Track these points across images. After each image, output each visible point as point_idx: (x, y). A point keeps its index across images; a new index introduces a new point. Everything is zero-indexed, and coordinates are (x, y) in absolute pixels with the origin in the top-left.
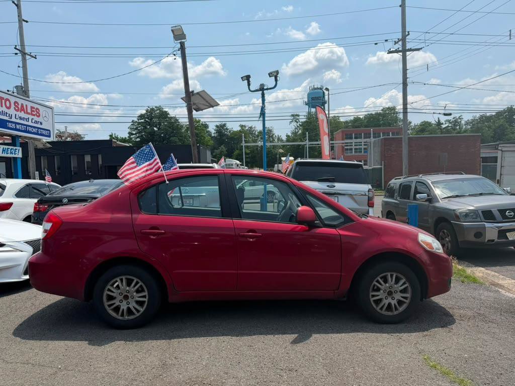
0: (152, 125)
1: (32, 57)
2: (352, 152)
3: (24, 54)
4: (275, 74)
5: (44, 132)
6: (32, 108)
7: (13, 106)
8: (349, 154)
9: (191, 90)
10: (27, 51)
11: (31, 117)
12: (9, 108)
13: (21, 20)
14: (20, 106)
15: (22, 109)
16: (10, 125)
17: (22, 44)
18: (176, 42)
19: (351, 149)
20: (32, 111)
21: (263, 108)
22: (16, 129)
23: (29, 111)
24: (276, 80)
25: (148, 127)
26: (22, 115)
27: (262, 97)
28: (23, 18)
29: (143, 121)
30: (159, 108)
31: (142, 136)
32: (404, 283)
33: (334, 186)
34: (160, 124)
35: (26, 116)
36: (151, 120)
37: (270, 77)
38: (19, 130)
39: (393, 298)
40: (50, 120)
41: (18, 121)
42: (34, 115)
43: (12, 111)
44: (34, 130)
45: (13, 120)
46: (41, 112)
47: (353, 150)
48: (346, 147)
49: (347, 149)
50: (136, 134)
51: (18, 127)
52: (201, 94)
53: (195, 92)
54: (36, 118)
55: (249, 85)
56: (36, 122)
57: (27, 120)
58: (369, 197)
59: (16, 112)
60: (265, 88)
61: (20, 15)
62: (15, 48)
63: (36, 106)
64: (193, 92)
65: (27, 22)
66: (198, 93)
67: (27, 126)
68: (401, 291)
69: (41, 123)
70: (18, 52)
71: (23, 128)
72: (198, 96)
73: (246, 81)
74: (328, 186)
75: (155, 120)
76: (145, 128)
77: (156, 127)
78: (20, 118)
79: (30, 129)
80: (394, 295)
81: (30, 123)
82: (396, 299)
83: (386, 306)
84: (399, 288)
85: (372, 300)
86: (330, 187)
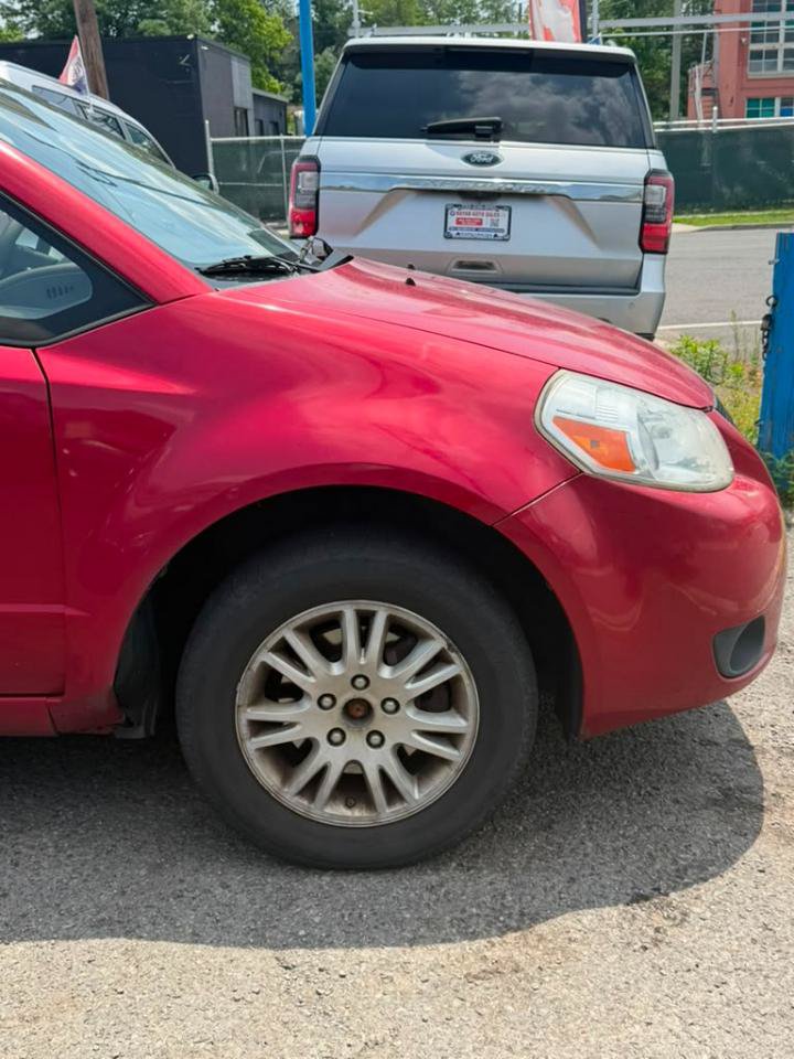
2: (775, 66)
8: (764, 74)
19: (773, 54)
32: (440, 660)
33: (495, 160)
39: (375, 739)
47: (780, 59)
48: (754, 47)
49: (757, 55)
58: (645, 207)
68: (425, 702)
74: (468, 159)
80: (380, 721)
82: (389, 744)
83: (332, 778)
84: (409, 686)
85: (252, 745)
86: (477, 163)
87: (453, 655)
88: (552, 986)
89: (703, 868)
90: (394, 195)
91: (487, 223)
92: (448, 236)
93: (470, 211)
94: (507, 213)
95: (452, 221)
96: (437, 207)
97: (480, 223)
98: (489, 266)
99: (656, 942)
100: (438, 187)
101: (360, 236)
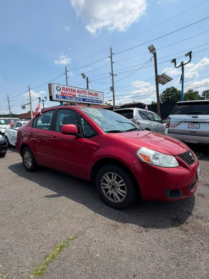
0: (169, 95)
1: (115, 75)
3: (113, 75)
4: (189, 54)
5: (100, 102)
6: (95, 93)
7: (87, 93)
9: (158, 75)
10: (114, 74)
11: (94, 97)
12: (86, 94)
13: (112, 63)
14: (90, 93)
15: (91, 94)
16: (86, 100)
17: (112, 72)
18: (151, 53)
20: (95, 94)
21: (182, 76)
22: (88, 101)
23: (94, 94)
24: (191, 57)
25: (167, 97)
26: (91, 96)
27: (182, 69)
28: (113, 62)
29: (164, 94)
30: (173, 87)
31: (164, 101)
32: (122, 183)
33: (197, 117)
34: (172, 95)
35: (93, 96)
36: (168, 93)
37: (186, 56)
38: (90, 102)
40: (102, 97)
41: (90, 98)
42: (96, 96)
43: (87, 95)
44: (96, 101)
45: (88, 98)
46: (98, 95)
50: (161, 100)
51: (89, 100)
52: (163, 75)
53: (160, 75)
54: (96, 97)
55: (175, 64)
56: (96, 98)
57: (93, 98)
59: (88, 95)
60: (184, 63)
61: (112, 61)
62: (110, 74)
63: (96, 92)
64: (159, 75)
65: (114, 63)
66: (161, 76)
67: (93, 100)
68: (121, 188)
69: (98, 99)
70: (111, 75)
71: (91, 101)
72: (161, 77)
73: (174, 63)
74: (193, 117)
75: (170, 93)
76: (165, 97)
77: (170, 96)
78: (90, 97)
79: (94, 101)
80: (116, 189)
81: (94, 99)
82: (116, 192)
83: (110, 194)
84: (118, 185)
85: (102, 187)
86: (194, 118)
87: (124, 183)
88: (119, 231)
89: (159, 226)
90: (180, 122)
91: (195, 126)
92: (188, 128)
93: (193, 125)
94: (199, 125)
95: (189, 126)
96: (188, 124)
97: (194, 126)
98: (196, 132)
99: (140, 232)
100: (187, 121)
101: (176, 127)
